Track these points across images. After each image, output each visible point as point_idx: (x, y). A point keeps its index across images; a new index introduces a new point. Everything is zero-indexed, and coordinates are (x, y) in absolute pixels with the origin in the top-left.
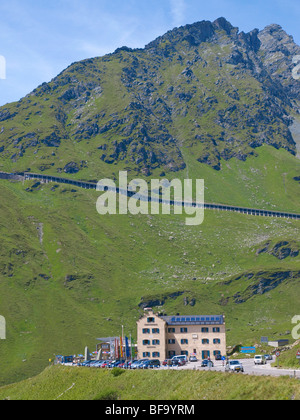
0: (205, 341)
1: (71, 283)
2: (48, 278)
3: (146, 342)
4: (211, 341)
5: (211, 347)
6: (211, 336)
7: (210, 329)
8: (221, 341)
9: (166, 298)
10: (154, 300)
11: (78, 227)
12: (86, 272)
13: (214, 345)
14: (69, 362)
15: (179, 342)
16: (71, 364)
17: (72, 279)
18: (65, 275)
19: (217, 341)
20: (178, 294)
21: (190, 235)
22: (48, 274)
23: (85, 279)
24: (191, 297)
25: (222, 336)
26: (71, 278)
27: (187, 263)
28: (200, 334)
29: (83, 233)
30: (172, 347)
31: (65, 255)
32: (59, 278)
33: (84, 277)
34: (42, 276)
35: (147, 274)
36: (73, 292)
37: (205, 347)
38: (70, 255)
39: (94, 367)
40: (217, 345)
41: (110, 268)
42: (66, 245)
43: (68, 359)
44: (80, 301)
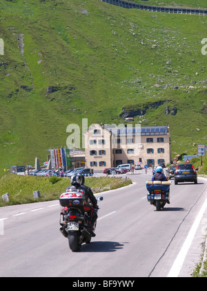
0: (150, 151)
1: (53, 95)
2: (30, 90)
3: (93, 152)
4: (156, 151)
5: (156, 156)
6: (155, 146)
7: (155, 139)
8: (165, 151)
9: (147, 108)
10: (135, 109)
11: (59, 37)
12: (67, 83)
13: (159, 155)
14: (22, 171)
15: (126, 152)
16: (22, 173)
17: (53, 91)
18: (46, 86)
19: (160, 150)
20: (160, 103)
21: (174, 43)
22: (29, 86)
23: (67, 90)
24: (172, 106)
25: (166, 146)
26: (53, 89)
27: (170, 72)
28: (145, 144)
29: (65, 43)
30: (119, 157)
31: (46, 66)
32: (41, 89)
33: (66, 88)
34: (24, 87)
35: (129, 84)
36: (55, 103)
37: (150, 156)
38: (52, 66)
39: (40, 176)
40: (161, 154)
41: (92, 78)
42: (46, 56)
43: (21, 169)
44: (62, 112)
